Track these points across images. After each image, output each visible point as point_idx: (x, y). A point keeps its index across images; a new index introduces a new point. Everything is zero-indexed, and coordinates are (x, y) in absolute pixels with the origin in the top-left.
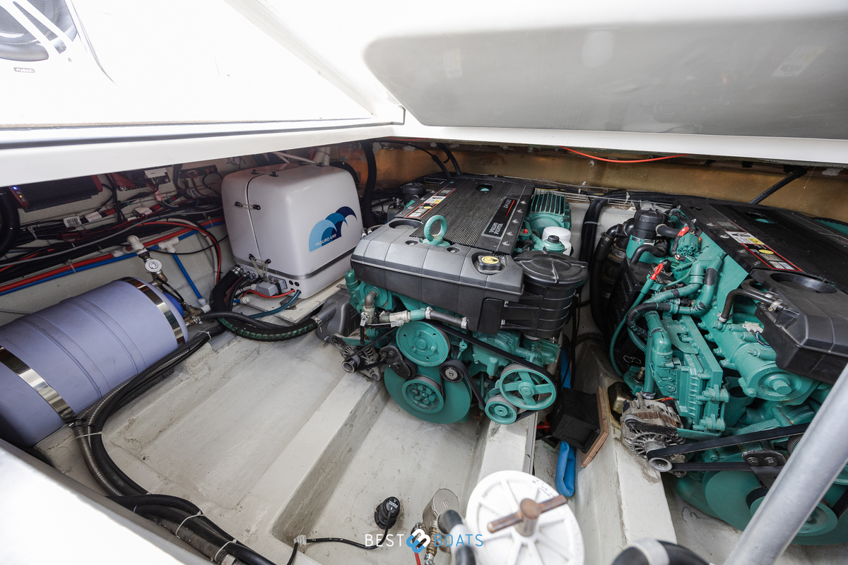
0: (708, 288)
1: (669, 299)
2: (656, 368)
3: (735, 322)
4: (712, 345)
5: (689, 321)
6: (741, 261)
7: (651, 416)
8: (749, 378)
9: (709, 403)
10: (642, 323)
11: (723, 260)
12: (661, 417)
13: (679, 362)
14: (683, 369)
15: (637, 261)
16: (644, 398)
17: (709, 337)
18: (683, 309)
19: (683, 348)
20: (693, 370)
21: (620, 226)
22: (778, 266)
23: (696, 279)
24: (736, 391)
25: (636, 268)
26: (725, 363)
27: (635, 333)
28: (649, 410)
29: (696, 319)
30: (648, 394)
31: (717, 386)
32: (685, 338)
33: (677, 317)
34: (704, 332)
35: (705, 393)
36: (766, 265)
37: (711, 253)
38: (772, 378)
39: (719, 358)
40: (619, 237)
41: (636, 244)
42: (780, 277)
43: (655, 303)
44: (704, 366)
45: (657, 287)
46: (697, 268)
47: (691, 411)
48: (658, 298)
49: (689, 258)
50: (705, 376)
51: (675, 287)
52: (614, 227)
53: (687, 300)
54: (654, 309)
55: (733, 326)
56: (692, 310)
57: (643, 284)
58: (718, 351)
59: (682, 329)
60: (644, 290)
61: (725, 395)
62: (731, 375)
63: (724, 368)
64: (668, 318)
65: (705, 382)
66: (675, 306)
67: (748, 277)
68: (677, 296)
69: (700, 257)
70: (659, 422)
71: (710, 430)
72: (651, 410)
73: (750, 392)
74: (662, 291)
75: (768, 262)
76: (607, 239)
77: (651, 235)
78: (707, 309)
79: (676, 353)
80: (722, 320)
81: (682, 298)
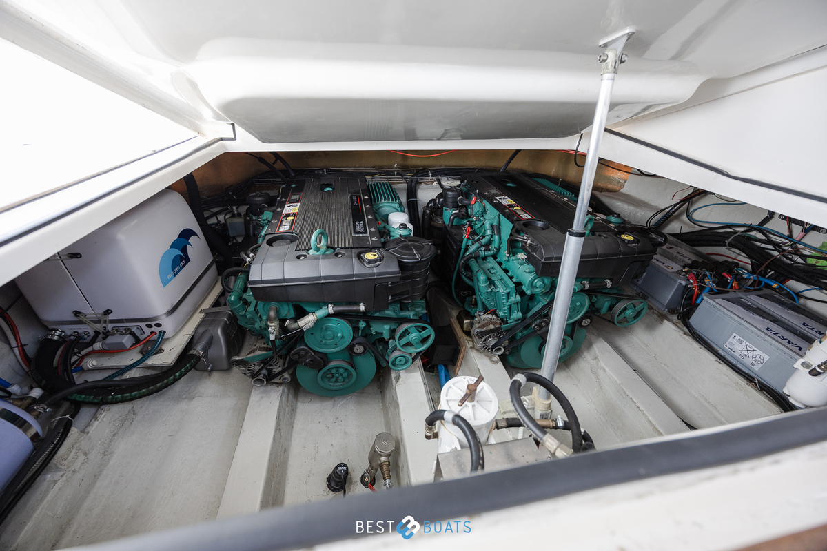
0: (496, 237)
1: (478, 248)
2: (483, 295)
3: (513, 255)
4: (506, 271)
5: (491, 259)
6: (508, 217)
7: (487, 325)
8: (526, 285)
9: (513, 305)
10: (468, 268)
11: (499, 218)
12: (492, 323)
13: (493, 287)
14: (496, 290)
15: (452, 225)
16: (480, 315)
17: (504, 266)
18: (488, 253)
19: (494, 278)
20: (501, 289)
21: (434, 200)
22: (525, 218)
23: (489, 232)
24: (522, 294)
25: (453, 230)
26: (514, 280)
27: (465, 276)
28: (485, 322)
29: (495, 257)
30: (481, 312)
31: (514, 295)
32: (493, 271)
33: (484, 258)
34: (500, 264)
35: (510, 300)
36: (520, 219)
37: (492, 213)
38: (536, 281)
39: (511, 278)
40: (435, 208)
41: (449, 213)
42: (527, 224)
43: (471, 254)
44: (506, 285)
45: (470, 242)
46: (487, 225)
47: (505, 313)
48: (472, 249)
49: (481, 218)
50: (507, 291)
51: (479, 240)
52: (430, 202)
53: (487, 246)
54: (472, 257)
55: (513, 258)
56: (491, 252)
57: (462, 242)
58: (510, 274)
59: (489, 266)
60: (463, 246)
61: (518, 298)
62: (518, 285)
63: (515, 283)
64: (480, 261)
65: (508, 294)
66: (483, 253)
67: (513, 227)
68: (482, 245)
69: (487, 217)
70: (492, 327)
71: (516, 321)
72: (486, 321)
73: (528, 292)
74: (473, 244)
75: (519, 215)
76: (428, 212)
77: (456, 206)
78: (498, 249)
79: (491, 282)
80: (508, 255)
81: (484, 246)
